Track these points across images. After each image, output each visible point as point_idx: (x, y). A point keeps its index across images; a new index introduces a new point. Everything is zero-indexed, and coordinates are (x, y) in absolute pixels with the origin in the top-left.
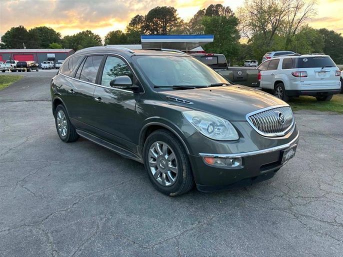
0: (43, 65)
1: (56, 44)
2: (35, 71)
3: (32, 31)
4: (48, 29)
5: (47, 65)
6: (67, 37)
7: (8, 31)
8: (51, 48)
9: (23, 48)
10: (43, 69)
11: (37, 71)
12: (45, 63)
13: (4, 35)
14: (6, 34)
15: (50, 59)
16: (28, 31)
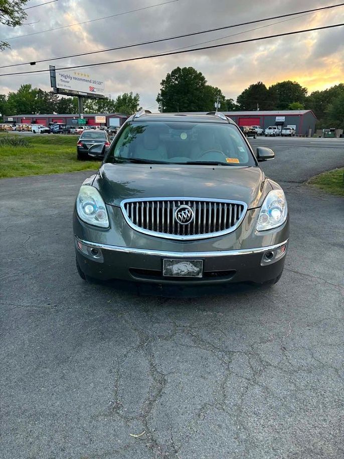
0: (267, 131)
1: (298, 104)
2: (252, 137)
3: (273, 88)
4: (292, 84)
5: (272, 131)
6: (316, 92)
7: (246, 90)
8: (291, 109)
9: (256, 110)
10: (266, 136)
11: (254, 138)
12: (270, 128)
13: (240, 94)
14: (243, 93)
15: (278, 124)
16: (268, 88)
